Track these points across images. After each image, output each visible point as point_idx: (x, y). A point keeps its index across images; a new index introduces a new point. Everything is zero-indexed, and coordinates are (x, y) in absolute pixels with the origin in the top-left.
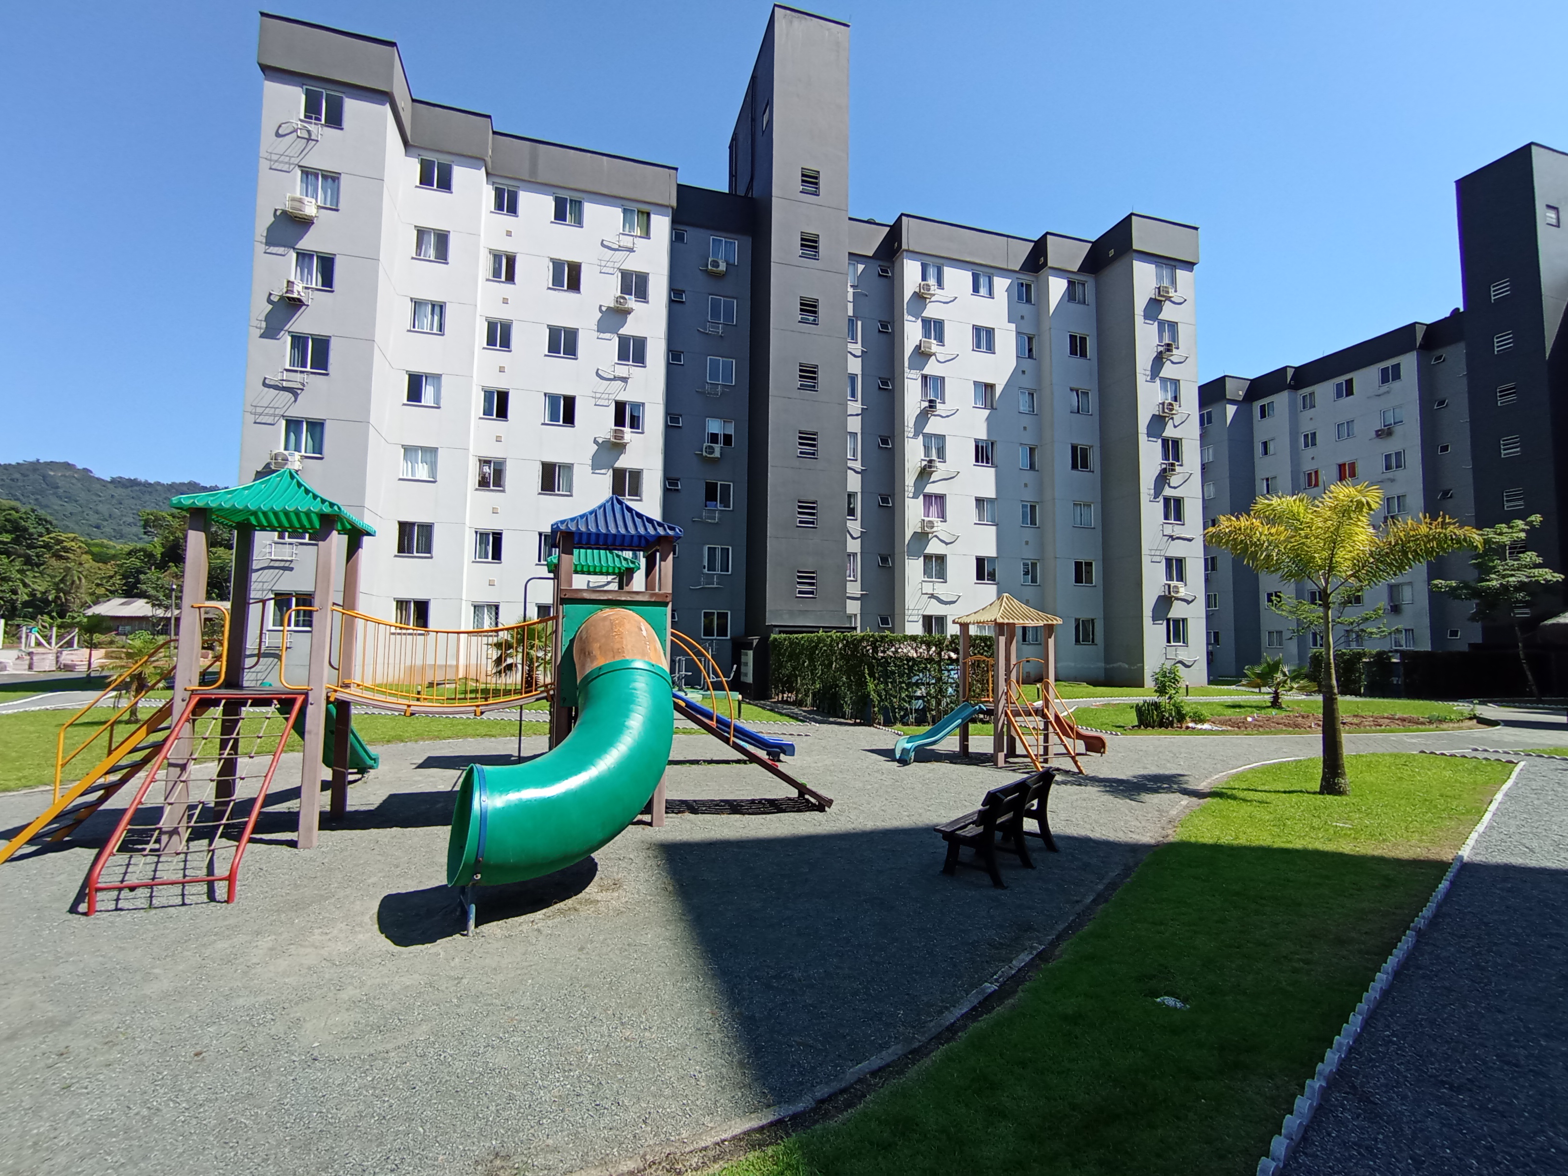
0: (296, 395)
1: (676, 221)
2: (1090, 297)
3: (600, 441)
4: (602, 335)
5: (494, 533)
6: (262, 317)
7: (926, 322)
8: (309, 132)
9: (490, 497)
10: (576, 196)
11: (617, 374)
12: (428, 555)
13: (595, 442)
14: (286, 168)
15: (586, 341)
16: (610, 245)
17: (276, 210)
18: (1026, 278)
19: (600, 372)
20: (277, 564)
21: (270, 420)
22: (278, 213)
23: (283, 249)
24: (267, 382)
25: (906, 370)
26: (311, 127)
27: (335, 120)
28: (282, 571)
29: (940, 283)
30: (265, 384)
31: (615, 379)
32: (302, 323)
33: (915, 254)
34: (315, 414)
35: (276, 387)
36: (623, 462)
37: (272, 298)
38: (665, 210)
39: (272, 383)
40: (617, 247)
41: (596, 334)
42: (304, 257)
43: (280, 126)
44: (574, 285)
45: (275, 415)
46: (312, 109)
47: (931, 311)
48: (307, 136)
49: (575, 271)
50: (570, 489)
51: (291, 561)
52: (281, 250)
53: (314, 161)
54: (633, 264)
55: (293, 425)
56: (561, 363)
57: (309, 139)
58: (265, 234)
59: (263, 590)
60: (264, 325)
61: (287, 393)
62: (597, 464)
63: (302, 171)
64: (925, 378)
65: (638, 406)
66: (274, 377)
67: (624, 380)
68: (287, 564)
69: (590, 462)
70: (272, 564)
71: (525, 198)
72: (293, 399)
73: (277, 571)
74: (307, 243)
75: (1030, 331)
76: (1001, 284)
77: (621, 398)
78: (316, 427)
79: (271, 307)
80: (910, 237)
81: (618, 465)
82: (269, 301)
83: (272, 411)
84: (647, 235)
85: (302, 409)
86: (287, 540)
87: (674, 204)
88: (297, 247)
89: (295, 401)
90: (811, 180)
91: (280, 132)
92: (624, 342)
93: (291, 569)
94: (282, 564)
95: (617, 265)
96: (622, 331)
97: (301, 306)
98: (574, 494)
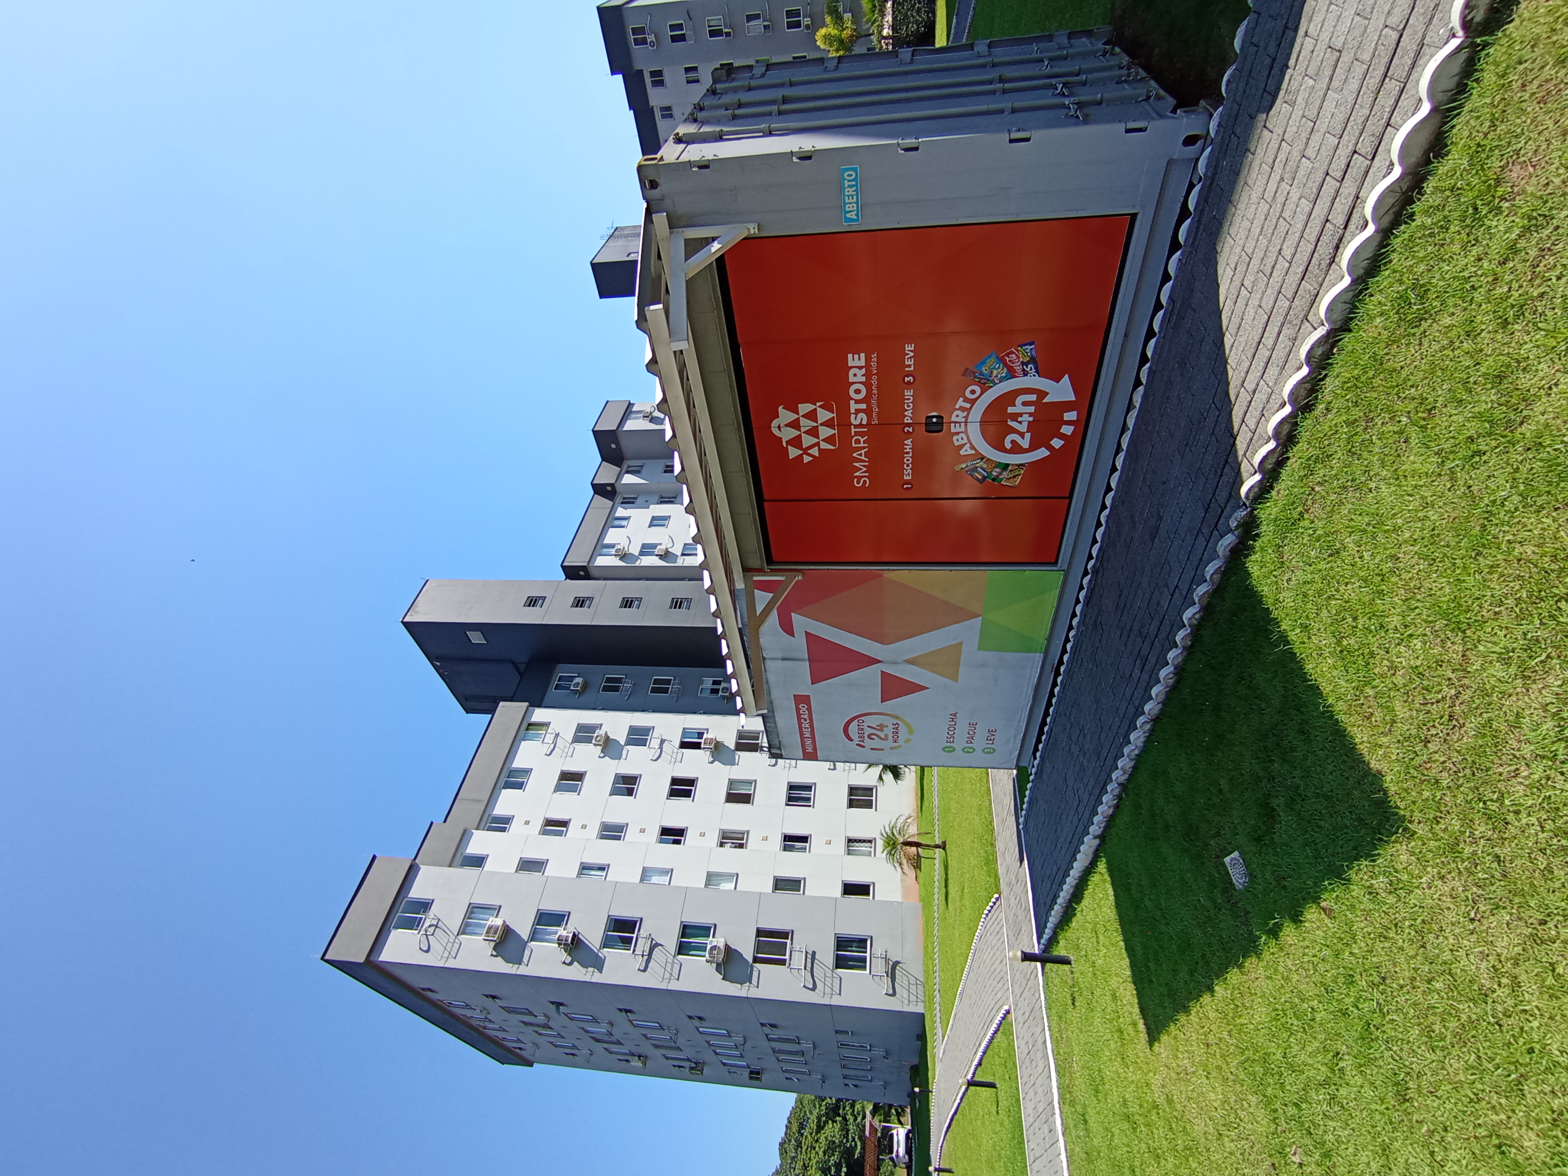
0: (657, 945)
1: (538, 703)
2: (639, 463)
3: (711, 759)
4: (624, 756)
5: (785, 841)
6: (584, 970)
7: (642, 553)
8: (430, 926)
9: (753, 842)
10: (505, 773)
11: (657, 747)
12: (802, 882)
13: (712, 762)
14: (456, 946)
15: (626, 768)
16: (550, 750)
17: (492, 955)
18: (619, 499)
19: (654, 758)
20: (809, 965)
21: (677, 967)
22: (494, 953)
23: (526, 951)
24: (642, 968)
25: (676, 565)
26: (427, 924)
27: (425, 906)
28: (816, 961)
29: (613, 546)
30: (645, 970)
31: (661, 748)
32: (593, 936)
33: (592, 558)
34: (676, 930)
35: (648, 961)
36: (731, 743)
37: (567, 962)
38: (528, 712)
39: (644, 964)
40: (552, 746)
41: (622, 760)
42: (534, 936)
43: (421, 949)
44: (578, 777)
45: (673, 963)
46: (412, 924)
47: (635, 550)
48: (433, 928)
49: (566, 776)
50: (749, 782)
51: (807, 952)
52: (527, 953)
53: (455, 923)
54: (569, 733)
55: (683, 949)
56: (642, 788)
57: (436, 926)
58: (511, 965)
59: (833, 977)
60: (591, 969)
61: (654, 952)
62: (732, 762)
63: (462, 934)
64: (683, 555)
65: (685, 732)
66: (640, 962)
67: (662, 741)
68: (809, 956)
69: (729, 767)
70: (809, 968)
71: (500, 809)
72: (660, 947)
73: (815, 965)
74: (524, 932)
75: (657, 498)
76: (620, 512)
77: (677, 744)
78: (687, 930)
79: (575, 963)
80: (577, 560)
81: (732, 747)
82: (570, 964)
83: (669, 965)
84: (547, 725)
85: (671, 941)
86: (787, 957)
87: (526, 704)
88: (526, 940)
89: (662, 945)
90: (532, 602)
91: (425, 948)
92: (630, 742)
93: (814, 953)
94: (809, 961)
95: (568, 745)
96: (623, 743)
97: (579, 938)
98: (754, 779)
